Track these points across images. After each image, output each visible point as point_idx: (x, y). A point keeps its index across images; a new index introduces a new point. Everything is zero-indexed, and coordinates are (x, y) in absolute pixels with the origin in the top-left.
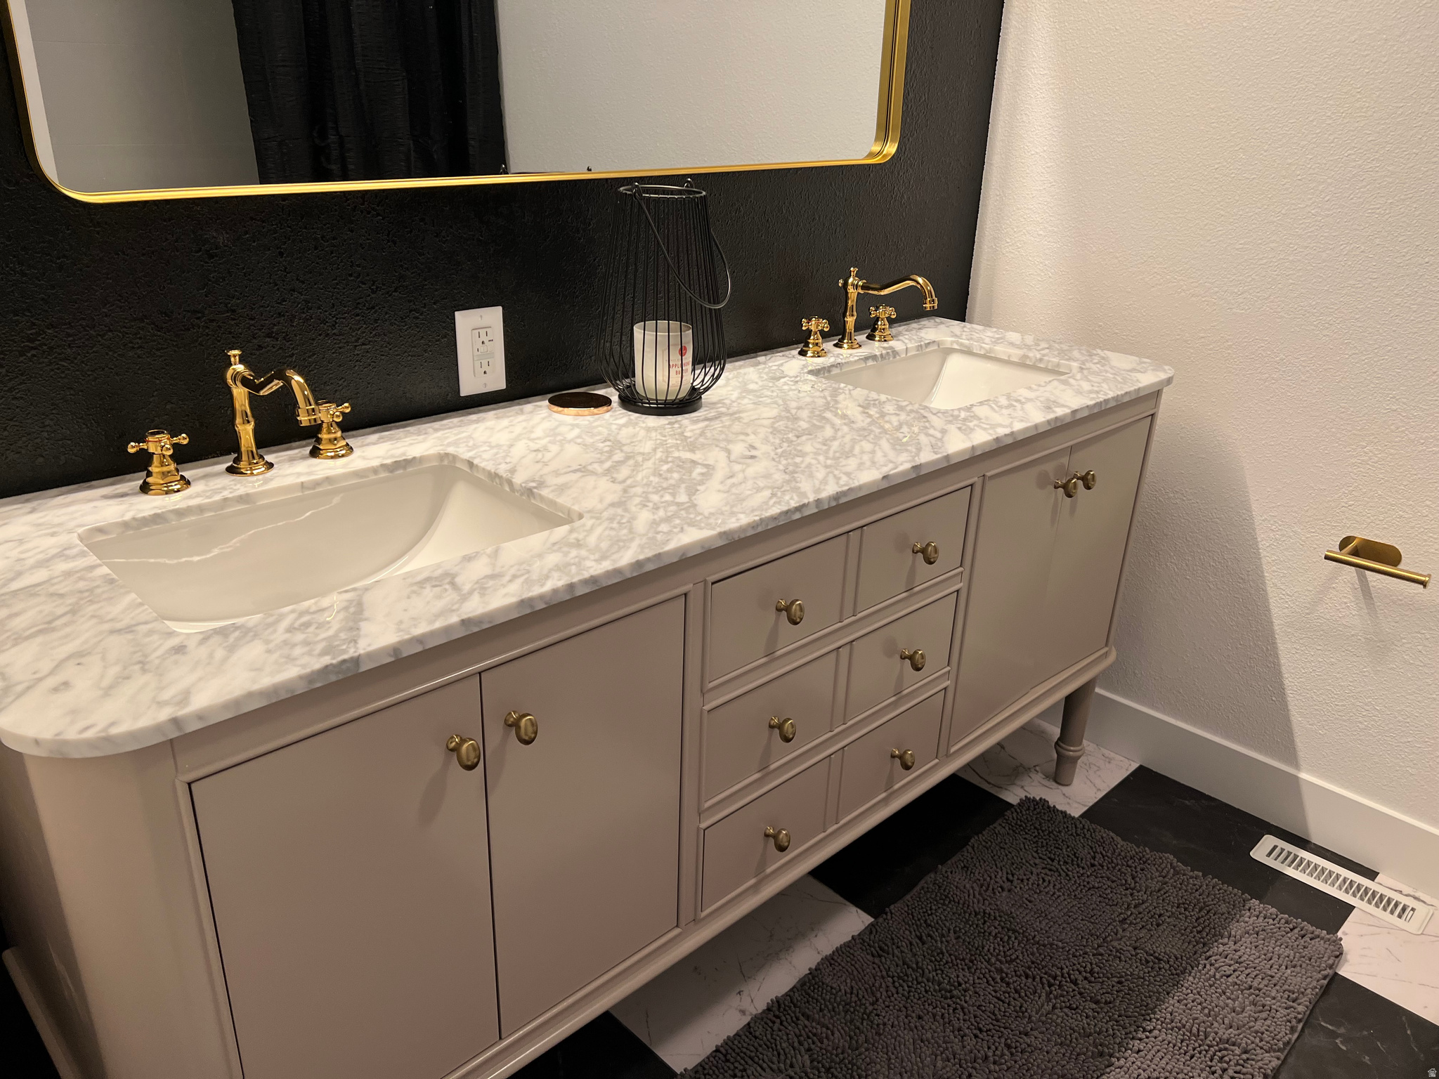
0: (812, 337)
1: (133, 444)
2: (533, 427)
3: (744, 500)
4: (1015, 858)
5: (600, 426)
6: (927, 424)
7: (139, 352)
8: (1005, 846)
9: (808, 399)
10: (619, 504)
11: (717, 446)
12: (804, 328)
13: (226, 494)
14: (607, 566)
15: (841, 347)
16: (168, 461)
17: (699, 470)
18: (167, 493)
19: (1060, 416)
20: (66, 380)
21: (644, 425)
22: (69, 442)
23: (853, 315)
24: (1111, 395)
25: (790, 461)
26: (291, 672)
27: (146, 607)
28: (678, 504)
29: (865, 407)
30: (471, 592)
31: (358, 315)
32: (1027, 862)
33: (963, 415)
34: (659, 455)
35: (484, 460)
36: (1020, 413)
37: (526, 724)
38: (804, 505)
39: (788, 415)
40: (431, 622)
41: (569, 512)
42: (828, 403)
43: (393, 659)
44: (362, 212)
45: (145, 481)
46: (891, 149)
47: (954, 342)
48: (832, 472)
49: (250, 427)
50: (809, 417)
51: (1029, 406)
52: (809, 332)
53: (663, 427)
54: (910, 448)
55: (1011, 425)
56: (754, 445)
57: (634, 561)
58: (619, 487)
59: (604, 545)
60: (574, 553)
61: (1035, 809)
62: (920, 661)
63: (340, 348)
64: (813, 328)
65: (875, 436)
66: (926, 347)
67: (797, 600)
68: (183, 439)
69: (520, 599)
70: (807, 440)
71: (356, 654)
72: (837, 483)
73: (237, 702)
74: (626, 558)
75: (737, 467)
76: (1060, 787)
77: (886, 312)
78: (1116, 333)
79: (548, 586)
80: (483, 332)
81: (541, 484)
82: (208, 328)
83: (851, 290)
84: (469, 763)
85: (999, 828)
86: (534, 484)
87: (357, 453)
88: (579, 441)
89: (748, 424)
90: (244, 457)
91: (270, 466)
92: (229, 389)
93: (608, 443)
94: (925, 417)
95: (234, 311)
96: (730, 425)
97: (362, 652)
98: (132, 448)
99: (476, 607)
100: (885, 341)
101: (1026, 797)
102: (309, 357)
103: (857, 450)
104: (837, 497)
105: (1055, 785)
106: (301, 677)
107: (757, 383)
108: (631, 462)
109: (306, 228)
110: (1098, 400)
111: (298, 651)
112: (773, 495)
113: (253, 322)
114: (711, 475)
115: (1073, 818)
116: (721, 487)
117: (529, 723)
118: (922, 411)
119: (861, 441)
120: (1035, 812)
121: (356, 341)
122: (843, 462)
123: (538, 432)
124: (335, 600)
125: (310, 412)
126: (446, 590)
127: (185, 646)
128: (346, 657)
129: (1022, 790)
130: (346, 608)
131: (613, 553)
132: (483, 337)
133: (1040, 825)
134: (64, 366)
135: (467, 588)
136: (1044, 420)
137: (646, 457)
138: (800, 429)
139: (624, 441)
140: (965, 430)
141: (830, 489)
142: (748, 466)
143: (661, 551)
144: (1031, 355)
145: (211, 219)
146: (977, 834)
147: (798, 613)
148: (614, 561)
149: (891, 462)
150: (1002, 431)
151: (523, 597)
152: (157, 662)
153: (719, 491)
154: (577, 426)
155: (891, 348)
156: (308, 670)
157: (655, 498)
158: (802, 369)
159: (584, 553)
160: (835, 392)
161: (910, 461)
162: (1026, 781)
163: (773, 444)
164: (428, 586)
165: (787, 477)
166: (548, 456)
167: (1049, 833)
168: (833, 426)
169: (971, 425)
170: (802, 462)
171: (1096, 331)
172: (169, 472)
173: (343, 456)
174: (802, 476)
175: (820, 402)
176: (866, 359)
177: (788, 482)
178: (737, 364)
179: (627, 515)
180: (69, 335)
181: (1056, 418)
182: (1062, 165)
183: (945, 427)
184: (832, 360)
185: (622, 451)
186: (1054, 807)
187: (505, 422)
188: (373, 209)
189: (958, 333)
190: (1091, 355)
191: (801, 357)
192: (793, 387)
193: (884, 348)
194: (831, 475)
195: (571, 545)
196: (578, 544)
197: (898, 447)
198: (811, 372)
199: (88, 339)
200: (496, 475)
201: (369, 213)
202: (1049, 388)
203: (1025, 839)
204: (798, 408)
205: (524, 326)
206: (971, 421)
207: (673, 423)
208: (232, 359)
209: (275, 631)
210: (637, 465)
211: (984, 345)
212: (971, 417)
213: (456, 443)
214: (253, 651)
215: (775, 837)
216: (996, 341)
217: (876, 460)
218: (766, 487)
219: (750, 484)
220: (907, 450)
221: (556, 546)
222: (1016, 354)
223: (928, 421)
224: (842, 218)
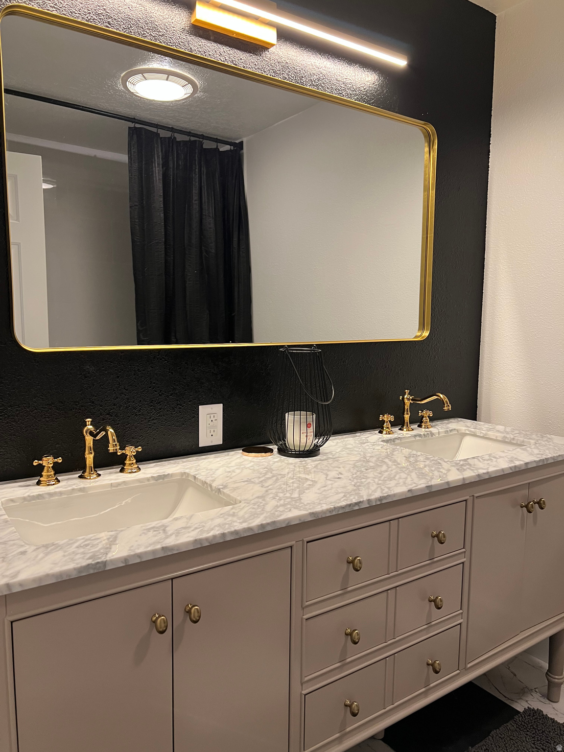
0: (385, 424)
1: (36, 461)
2: (231, 462)
3: (328, 498)
4: (520, 746)
5: (264, 462)
6: (440, 467)
7: (47, 419)
8: (513, 738)
9: (378, 453)
10: (262, 497)
11: (322, 472)
12: (380, 419)
13: (74, 487)
14: (245, 525)
15: (402, 430)
16: (51, 469)
17: (309, 483)
18: (48, 485)
19: (518, 465)
20: (13, 431)
21: (287, 462)
22: (10, 460)
23: (408, 414)
24: (550, 456)
25: (359, 481)
26: (71, 566)
27: (17, 533)
28: (292, 498)
29: (407, 458)
30: (171, 535)
31: (152, 406)
32: (527, 750)
33: (461, 463)
34: (290, 475)
35: (202, 476)
36: (495, 463)
37: (194, 612)
38: (360, 502)
39: (365, 459)
40: (147, 547)
41: (235, 500)
42: (388, 455)
43: (124, 565)
44: (158, 359)
45: (39, 480)
46: (426, 334)
47: (467, 430)
48: (380, 487)
49: (92, 456)
50: (376, 461)
51: (500, 460)
52: (383, 421)
53: (296, 463)
54: (427, 477)
55: (487, 469)
56: (342, 472)
57: (259, 524)
58: (264, 489)
59: (246, 516)
60: (230, 518)
61: (534, 716)
62: (440, 603)
63: (142, 421)
64: (385, 419)
65: (409, 471)
66: (450, 432)
67: (358, 557)
68: (60, 460)
69: (195, 539)
70: (371, 471)
71: (105, 560)
72: (382, 492)
73: (40, 579)
74: (255, 522)
75: (329, 482)
76: (551, 703)
77: (427, 413)
78: (559, 427)
79: (211, 534)
80: (212, 416)
81: (225, 487)
82: (80, 409)
83: (406, 401)
84: (161, 630)
85: (510, 726)
86: (221, 487)
87: (142, 471)
88: (251, 468)
89: (341, 463)
90: (87, 470)
91: (99, 475)
92: (84, 437)
93: (266, 469)
94: (440, 463)
95: (93, 402)
96: (332, 463)
97: (108, 559)
98: (35, 463)
99: (171, 542)
100: (428, 428)
101: (528, 707)
102: (126, 425)
103: (397, 477)
104: (380, 499)
105: (548, 702)
106: (75, 569)
107: (352, 445)
108: (275, 478)
109: (131, 366)
110: (542, 458)
111: (78, 556)
112: (344, 496)
113: (101, 407)
114: (315, 485)
115: (559, 723)
116: (318, 491)
117: (196, 611)
118: (439, 461)
119: (401, 473)
120: (534, 718)
121: (150, 418)
122: (388, 482)
123: (233, 464)
124: (104, 535)
125: (115, 445)
126: (160, 533)
127: (27, 552)
128: (99, 560)
129: (526, 703)
130: (108, 539)
131: (250, 520)
132: (212, 418)
133: (537, 726)
134: (13, 424)
135: (170, 533)
136: (507, 466)
137: (283, 476)
138: (369, 466)
139: (274, 469)
140: (461, 470)
141: (378, 495)
142: (335, 482)
143: (275, 520)
144: (508, 436)
145: (88, 361)
146: (496, 729)
147: (359, 565)
148: (249, 523)
149: (415, 483)
150: (481, 471)
151: (197, 538)
152: (11, 557)
153: (316, 493)
154: (253, 462)
155: (430, 431)
156: (79, 566)
157: (281, 495)
158: (378, 439)
159: (235, 519)
160: (394, 450)
161: (425, 483)
162: (529, 698)
163: (352, 473)
164: (152, 531)
165: (355, 488)
166: (234, 474)
167: (543, 732)
168: (387, 465)
169: (465, 468)
170: (365, 481)
171: (548, 426)
172: (51, 475)
173: (135, 472)
174: (363, 488)
175: (384, 454)
176: (415, 436)
177: (355, 490)
178: (345, 436)
179: (264, 502)
180: (17, 410)
181: (515, 466)
182: (521, 341)
183: (450, 468)
184: (396, 436)
185: (271, 473)
186: (546, 715)
187: (218, 459)
188: (163, 358)
189: (469, 426)
190: (542, 437)
191: (380, 434)
192: (371, 447)
193: (426, 431)
194: (379, 488)
195: (229, 515)
196: (234, 515)
197: (421, 477)
198: (383, 441)
199: (25, 413)
200: (205, 482)
201: (161, 359)
202: (514, 452)
203: (527, 734)
204: (371, 457)
205: (233, 414)
206: (466, 466)
207: (302, 461)
208: (87, 423)
209: (71, 547)
210: (277, 479)
211: (482, 431)
212: (466, 464)
213: (190, 468)
214: (57, 556)
215: (350, 706)
216: (489, 430)
217: (407, 482)
218: (342, 492)
219: (333, 491)
220: (425, 478)
221: (222, 515)
222: (500, 436)
223: (441, 465)
224: (401, 367)
